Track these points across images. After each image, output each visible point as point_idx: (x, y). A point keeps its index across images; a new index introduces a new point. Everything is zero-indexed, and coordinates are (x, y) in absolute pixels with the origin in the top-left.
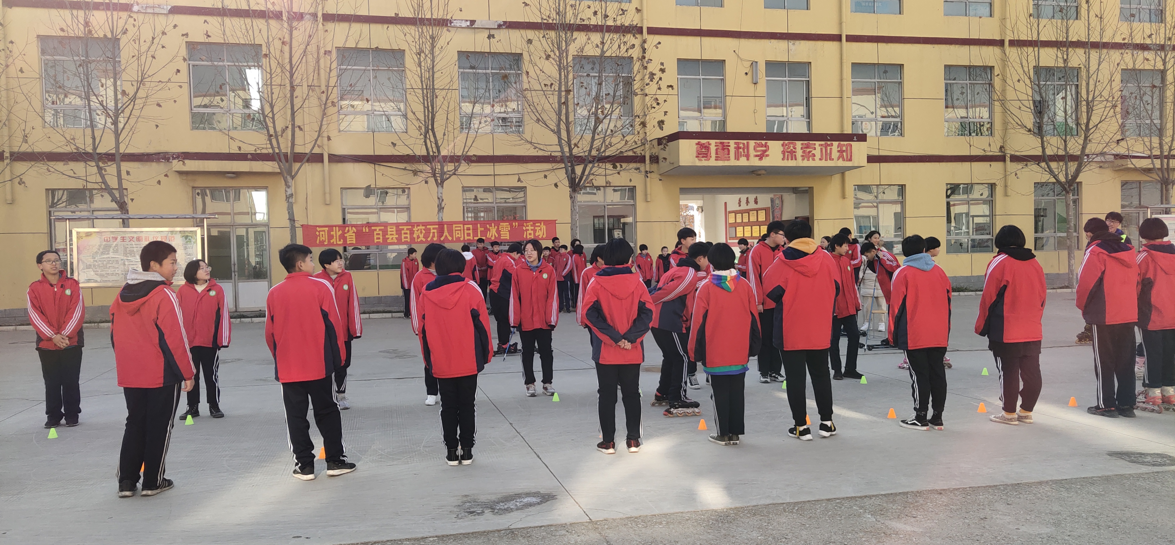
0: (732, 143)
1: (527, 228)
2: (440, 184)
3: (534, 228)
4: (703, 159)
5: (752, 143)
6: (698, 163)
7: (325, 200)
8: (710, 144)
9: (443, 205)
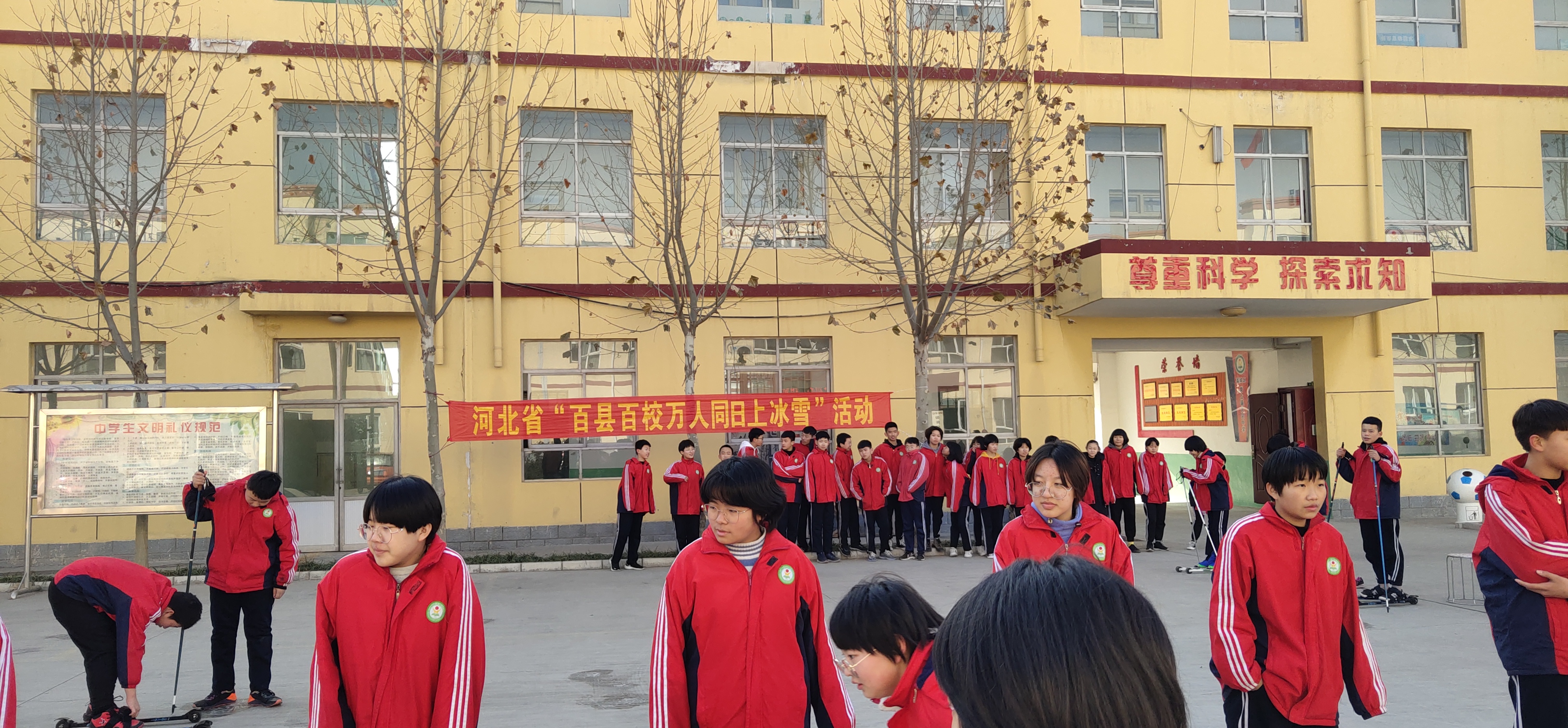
0: (1193, 260)
1: (840, 406)
2: (690, 330)
3: (853, 407)
4: (1143, 286)
5: (1228, 259)
6: (1134, 294)
7: (494, 361)
8: (1154, 261)
9: (694, 367)
